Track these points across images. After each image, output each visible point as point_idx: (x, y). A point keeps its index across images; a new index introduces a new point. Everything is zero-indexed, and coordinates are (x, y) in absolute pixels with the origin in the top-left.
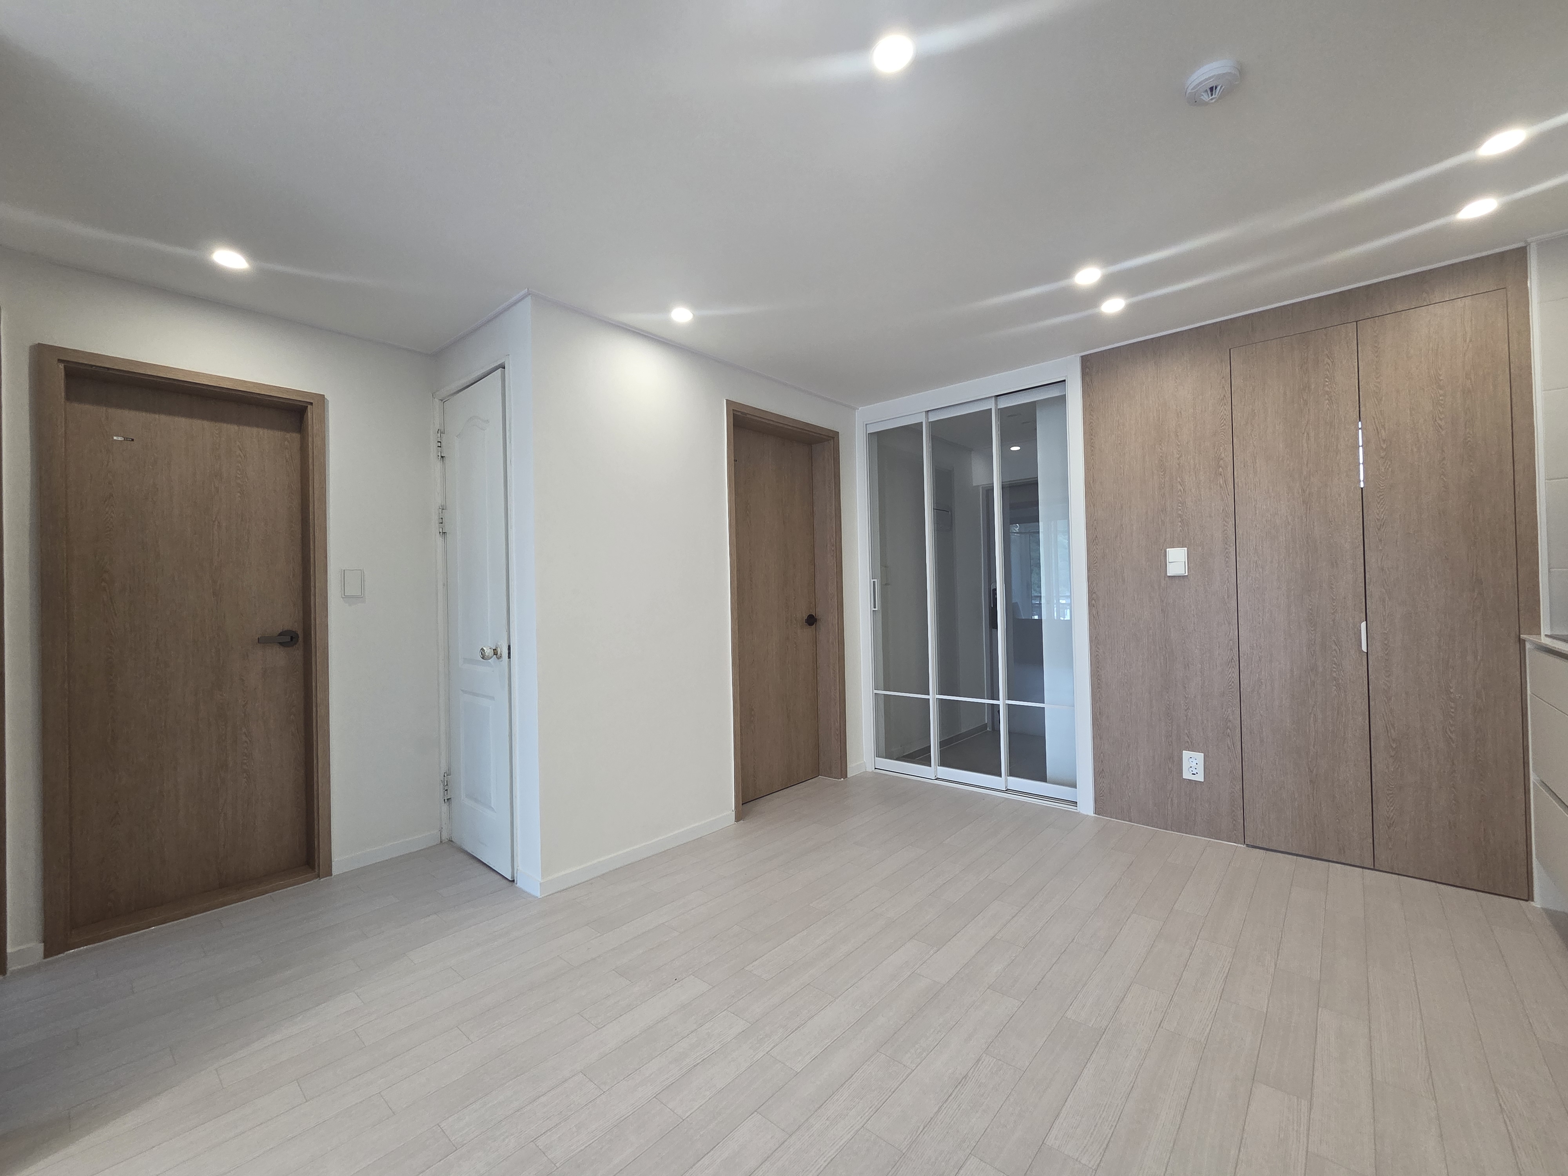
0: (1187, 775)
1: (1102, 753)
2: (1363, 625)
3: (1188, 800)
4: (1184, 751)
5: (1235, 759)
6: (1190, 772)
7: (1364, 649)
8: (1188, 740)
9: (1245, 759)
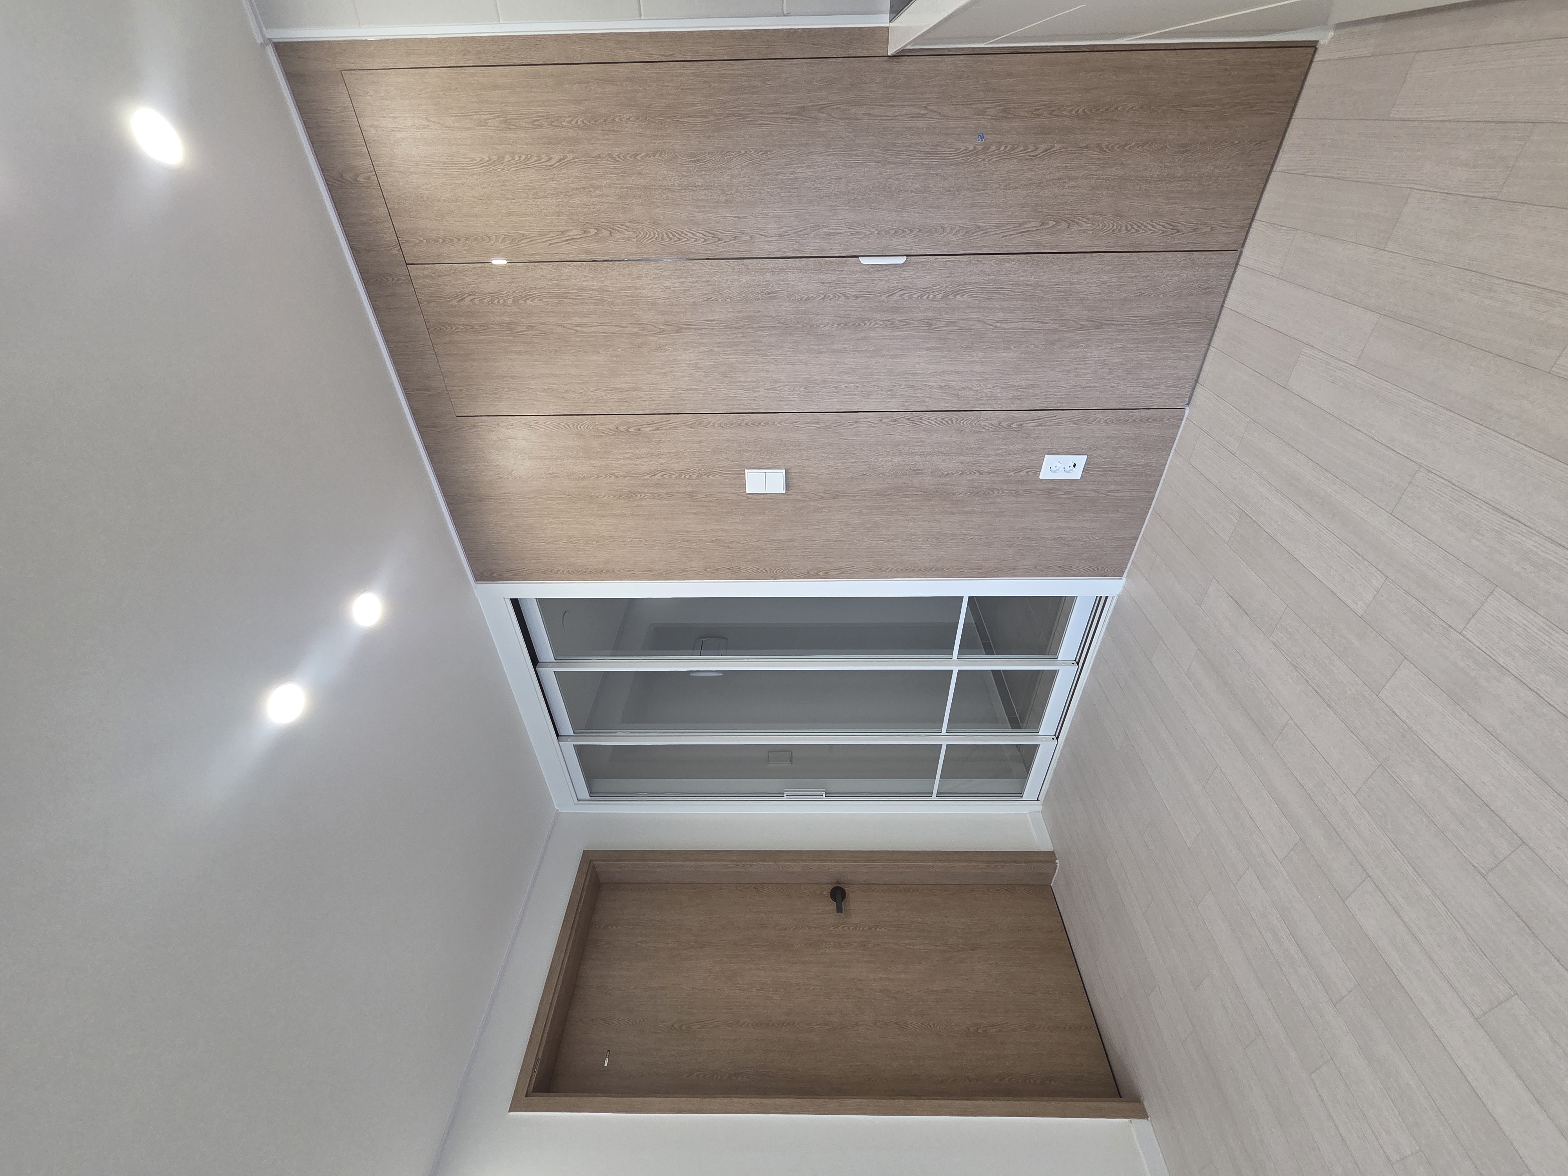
0: (1077, 474)
1: (1035, 568)
2: (864, 261)
3: (1111, 473)
4: (1041, 477)
5: (1056, 417)
6: (1072, 470)
7: (901, 260)
8: (1025, 471)
9: (1058, 406)
